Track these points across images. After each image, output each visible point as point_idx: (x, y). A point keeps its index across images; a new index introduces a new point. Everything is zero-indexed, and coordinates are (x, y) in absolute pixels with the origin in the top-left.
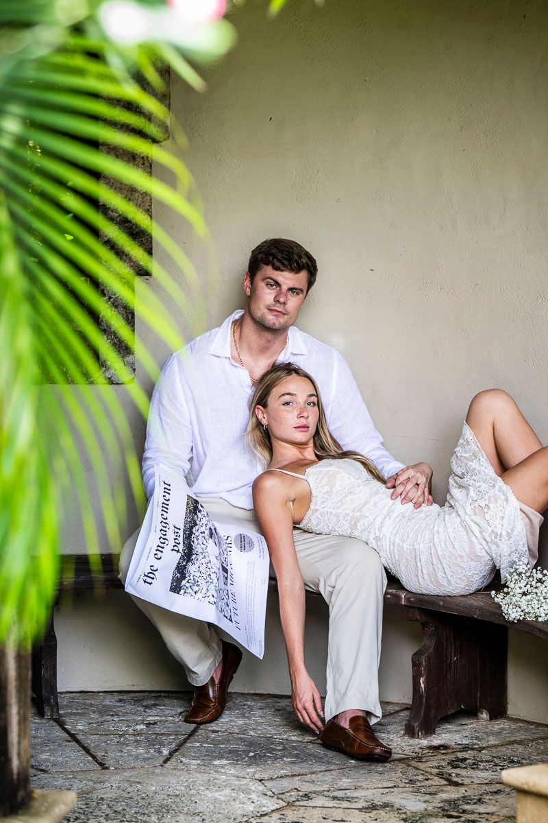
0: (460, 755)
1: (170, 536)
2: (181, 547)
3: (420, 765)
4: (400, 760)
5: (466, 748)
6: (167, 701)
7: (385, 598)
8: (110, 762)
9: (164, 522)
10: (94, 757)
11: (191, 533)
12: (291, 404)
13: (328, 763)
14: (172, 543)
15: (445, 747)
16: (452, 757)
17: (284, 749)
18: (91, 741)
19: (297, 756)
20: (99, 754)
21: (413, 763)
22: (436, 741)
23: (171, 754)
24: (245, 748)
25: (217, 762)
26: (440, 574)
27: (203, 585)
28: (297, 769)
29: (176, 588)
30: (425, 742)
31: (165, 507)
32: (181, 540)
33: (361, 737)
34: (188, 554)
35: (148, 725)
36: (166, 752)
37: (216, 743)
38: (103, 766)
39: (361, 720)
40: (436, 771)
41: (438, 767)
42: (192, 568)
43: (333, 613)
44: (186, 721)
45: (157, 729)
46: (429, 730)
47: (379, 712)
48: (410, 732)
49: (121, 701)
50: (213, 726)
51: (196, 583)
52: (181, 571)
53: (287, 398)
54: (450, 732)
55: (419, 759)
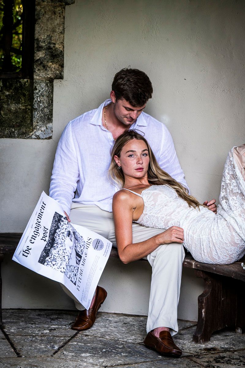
0: (221, 354)
1: (41, 231)
2: (47, 239)
3: (198, 361)
4: (187, 357)
5: (226, 350)
6: (65, 316)
7: (183, 264)
8: (23, 353)
9: (38, 224)
10: (15, 349)
11: (55, 232)
12: (133, 156)
13: (146, 357)
14: (41, 235)
15: (214, 349)
16: (217, 356)
17: (123, 348)
18: (16, 339)
19: (129, 352)
20: (18, 347)
21: (194, 359)
22: (210, 345)
23: (59, 349)
24: (101, 346)
25: (83, 355)
26: (214, 253)
27: (59, 261)
28: (128, 360)
29: (42, 261)
30: (203, 346)
31: (40, 216)
32: (48, 235)
33: (166, 343)
34: (52, 243)
35: (51, 330)
36: (56, 347)
37: (86, 342)
38: (19, 355)
39: (166, 333)
40: (206, 364)
41: (207, 362)
42: (54, 252)
43: (154, 271)
44: (72, 329)
45: (56, 333)
46: (206, 339)
47: (176, 329)
48: (196, 340)
49: (39, 315)
50: (87, 332)
51: (54, 260)
52: (47, 252)
53: (131, 153)
54: (218, 340)
55: (198, 356)
